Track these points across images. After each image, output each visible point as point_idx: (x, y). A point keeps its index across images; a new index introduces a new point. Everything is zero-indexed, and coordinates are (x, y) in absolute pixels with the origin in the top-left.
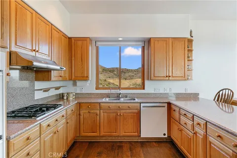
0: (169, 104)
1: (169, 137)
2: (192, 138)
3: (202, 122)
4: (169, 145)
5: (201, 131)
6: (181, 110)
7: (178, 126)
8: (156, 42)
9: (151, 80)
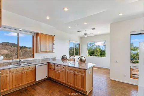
0: (48, 63)
1: (48, 77)
2: (60, 73)
3: (64, 67)
4: (49, 80)
5: (64, 70)
6: (55, 65)
7: (53, 71)
8: (42, 36)
9: (39, 53)
